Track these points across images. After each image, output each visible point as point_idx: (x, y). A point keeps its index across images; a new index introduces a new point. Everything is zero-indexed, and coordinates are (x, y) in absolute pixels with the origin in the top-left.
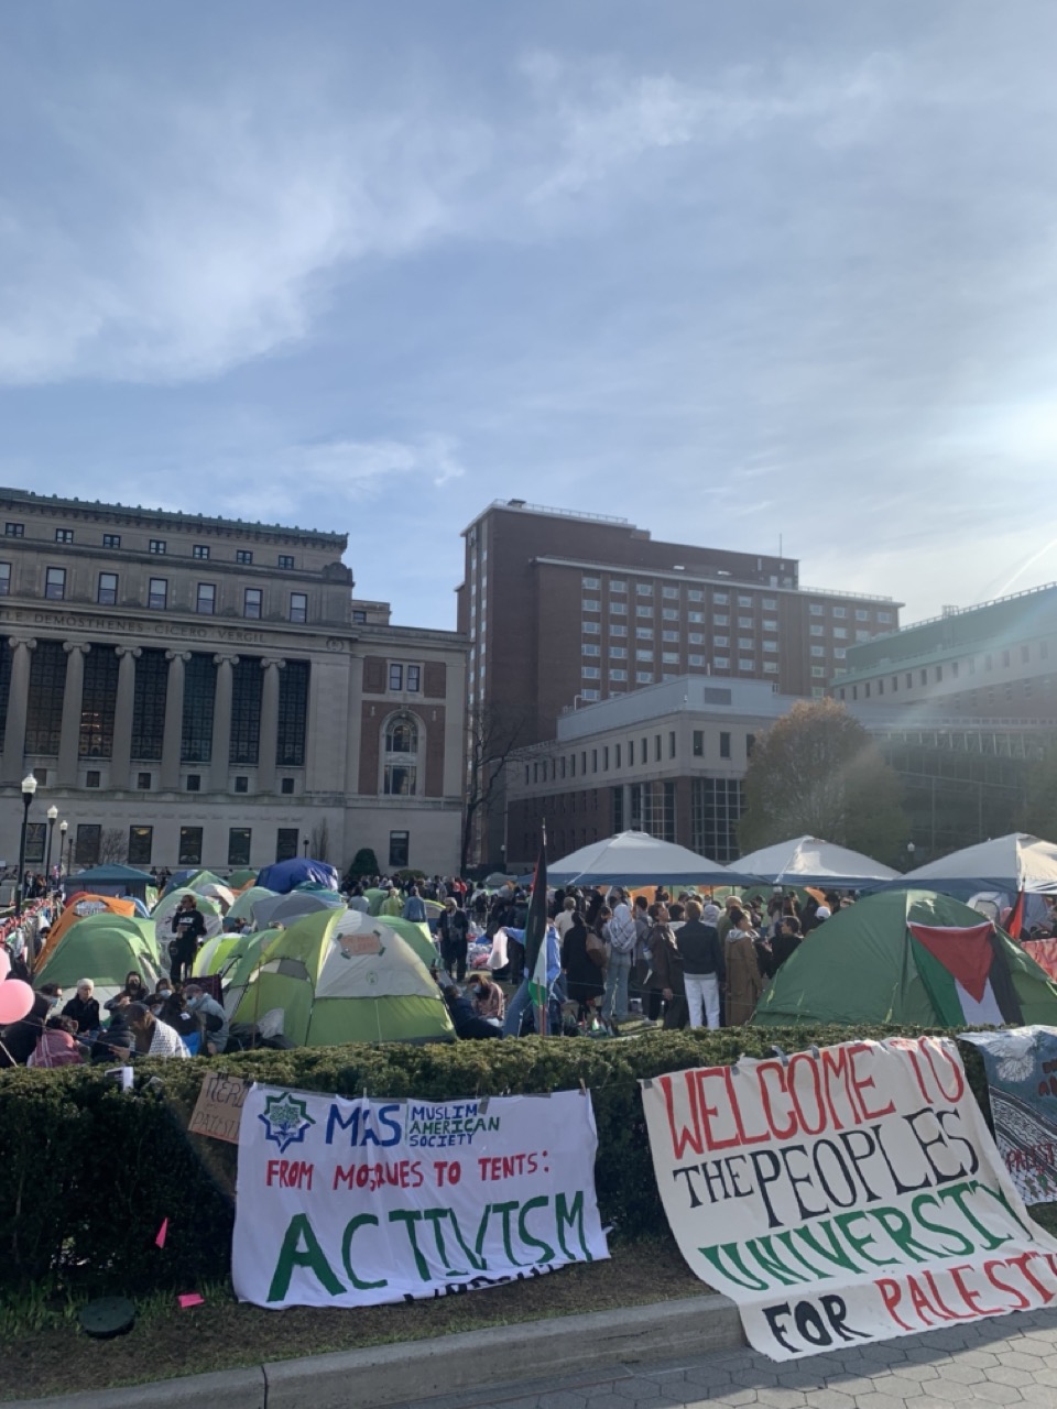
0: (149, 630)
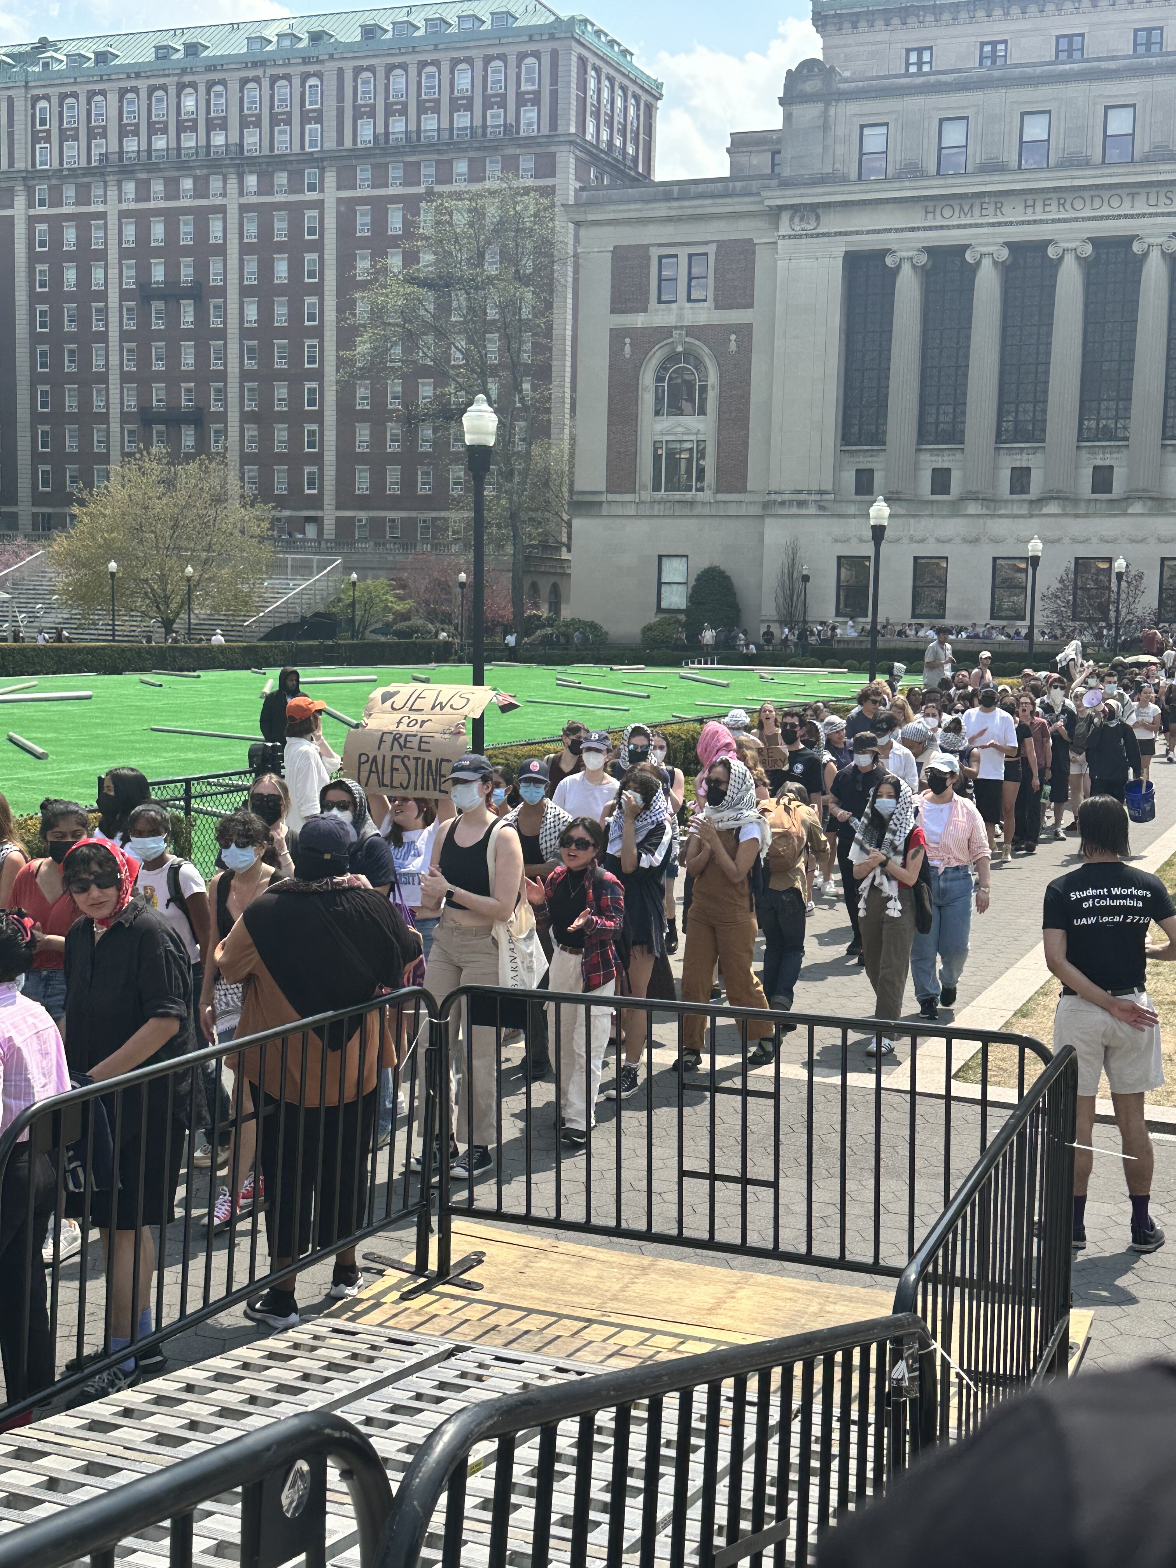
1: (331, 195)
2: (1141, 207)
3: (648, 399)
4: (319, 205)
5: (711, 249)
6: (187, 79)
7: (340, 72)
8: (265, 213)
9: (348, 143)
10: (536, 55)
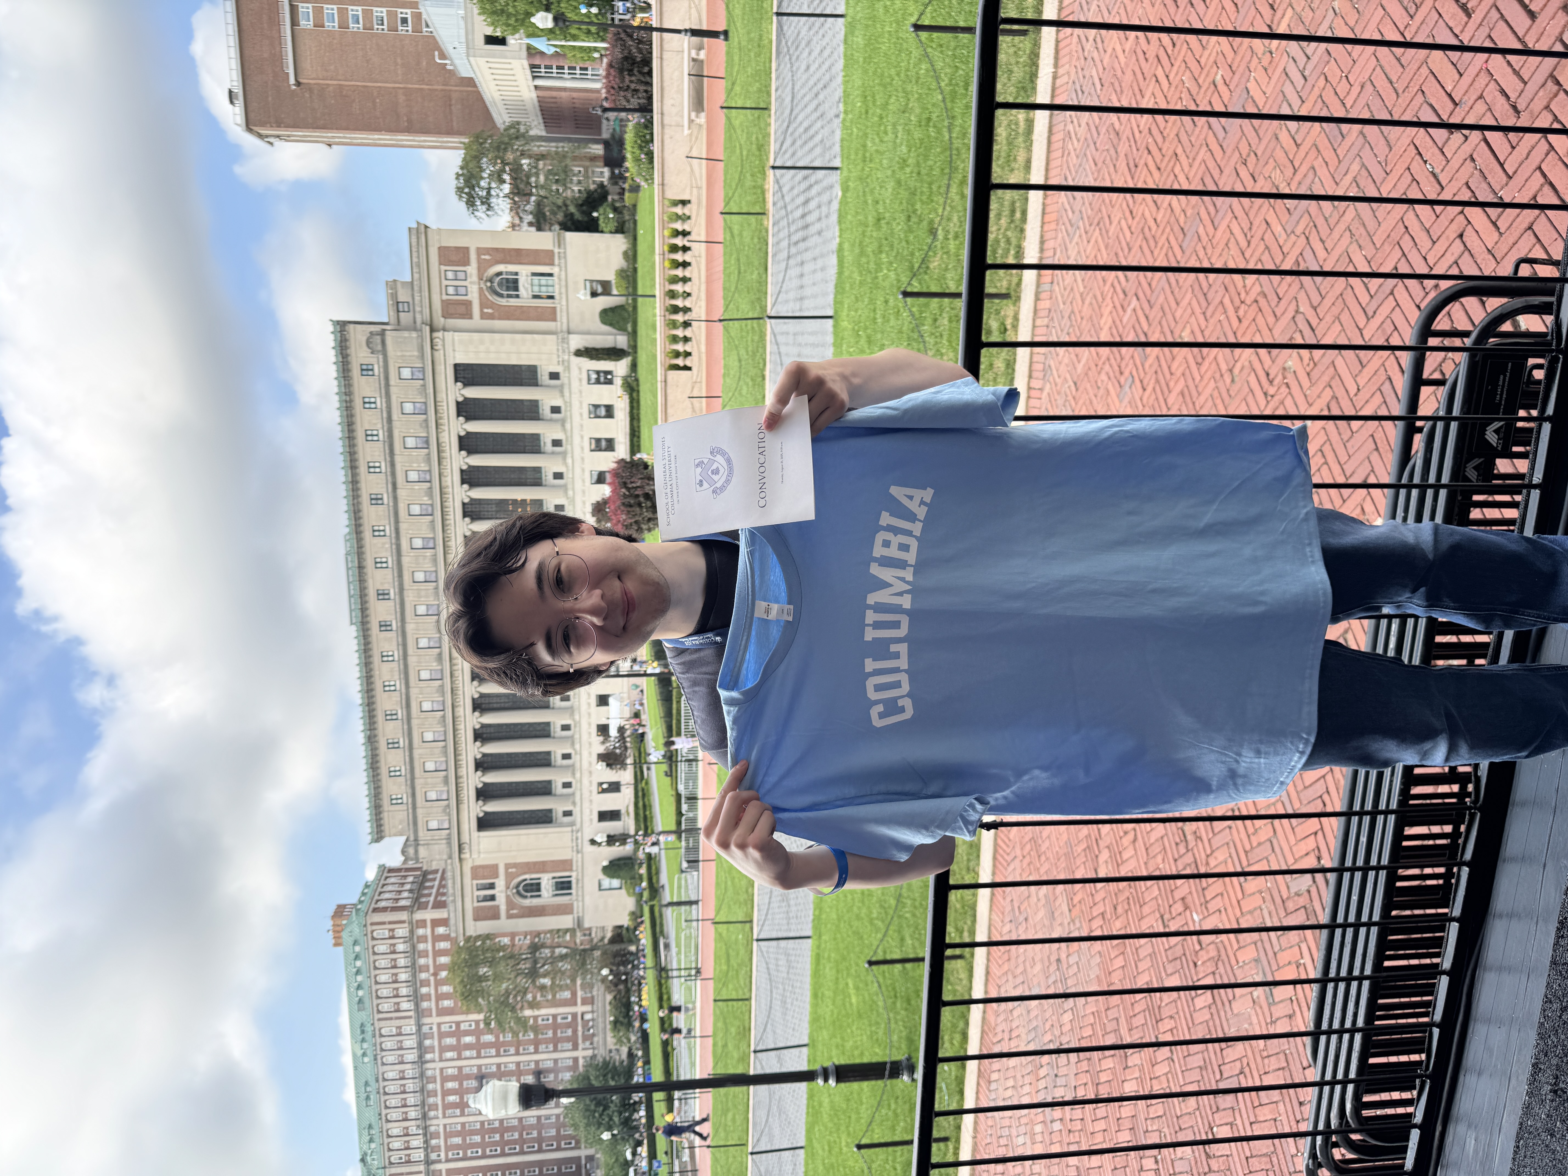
0: (447, 481)
1: (435, 1020)
2: (462, 727)
3: (535, 902)
4: (439, 1025)
5: (475, 882)
6: (382, 1091)
7: (379, 1020)
8: (443, 1049)
9: (411, 1013)
10: (372, 932)
